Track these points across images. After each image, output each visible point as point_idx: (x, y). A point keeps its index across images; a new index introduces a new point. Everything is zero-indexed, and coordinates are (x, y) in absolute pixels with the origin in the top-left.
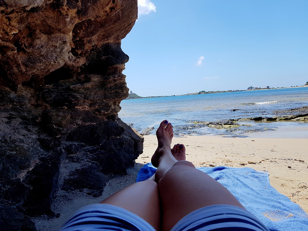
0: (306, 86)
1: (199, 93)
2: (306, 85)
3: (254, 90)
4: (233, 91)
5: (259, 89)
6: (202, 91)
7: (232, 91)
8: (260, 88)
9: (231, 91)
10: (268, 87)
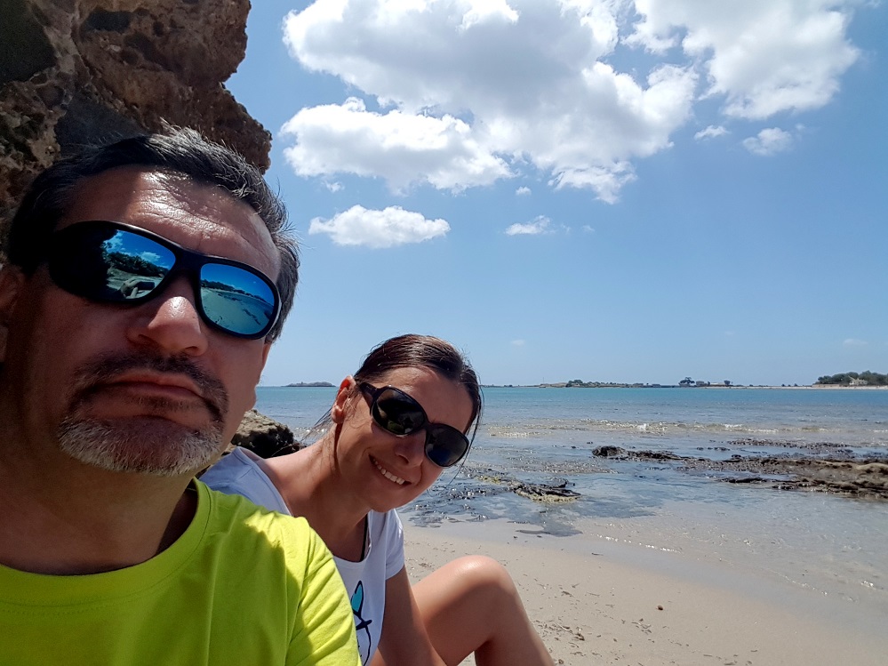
0: (817, 387)
1: (569, 385)
2: (817, 383)
3: (695, 386)
4: (645, 387)
5: (705, 385)
6: (576, 381)
7: (645, 384)
8: (709, 385)
9: (641, 386)
10: (727, 383)
